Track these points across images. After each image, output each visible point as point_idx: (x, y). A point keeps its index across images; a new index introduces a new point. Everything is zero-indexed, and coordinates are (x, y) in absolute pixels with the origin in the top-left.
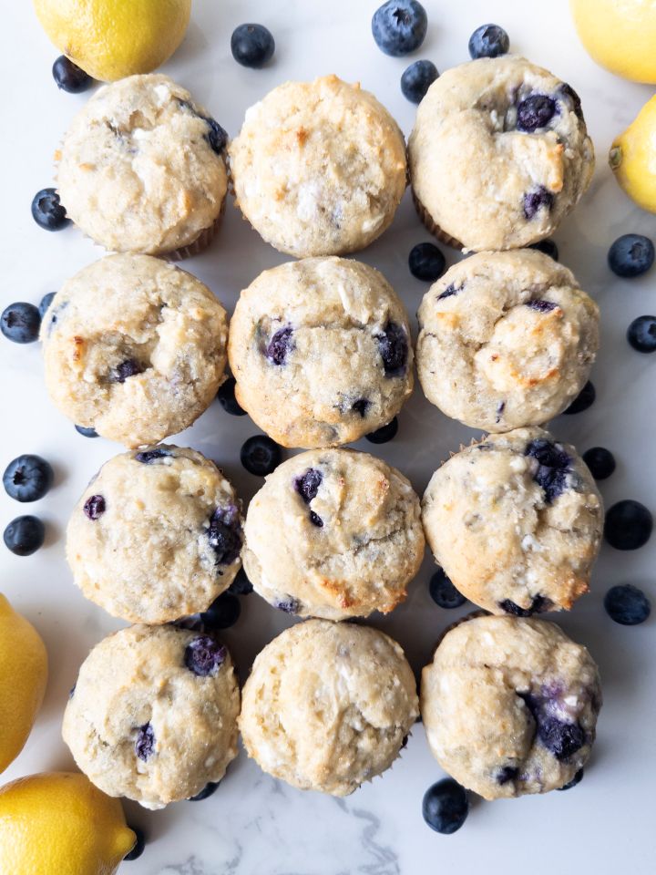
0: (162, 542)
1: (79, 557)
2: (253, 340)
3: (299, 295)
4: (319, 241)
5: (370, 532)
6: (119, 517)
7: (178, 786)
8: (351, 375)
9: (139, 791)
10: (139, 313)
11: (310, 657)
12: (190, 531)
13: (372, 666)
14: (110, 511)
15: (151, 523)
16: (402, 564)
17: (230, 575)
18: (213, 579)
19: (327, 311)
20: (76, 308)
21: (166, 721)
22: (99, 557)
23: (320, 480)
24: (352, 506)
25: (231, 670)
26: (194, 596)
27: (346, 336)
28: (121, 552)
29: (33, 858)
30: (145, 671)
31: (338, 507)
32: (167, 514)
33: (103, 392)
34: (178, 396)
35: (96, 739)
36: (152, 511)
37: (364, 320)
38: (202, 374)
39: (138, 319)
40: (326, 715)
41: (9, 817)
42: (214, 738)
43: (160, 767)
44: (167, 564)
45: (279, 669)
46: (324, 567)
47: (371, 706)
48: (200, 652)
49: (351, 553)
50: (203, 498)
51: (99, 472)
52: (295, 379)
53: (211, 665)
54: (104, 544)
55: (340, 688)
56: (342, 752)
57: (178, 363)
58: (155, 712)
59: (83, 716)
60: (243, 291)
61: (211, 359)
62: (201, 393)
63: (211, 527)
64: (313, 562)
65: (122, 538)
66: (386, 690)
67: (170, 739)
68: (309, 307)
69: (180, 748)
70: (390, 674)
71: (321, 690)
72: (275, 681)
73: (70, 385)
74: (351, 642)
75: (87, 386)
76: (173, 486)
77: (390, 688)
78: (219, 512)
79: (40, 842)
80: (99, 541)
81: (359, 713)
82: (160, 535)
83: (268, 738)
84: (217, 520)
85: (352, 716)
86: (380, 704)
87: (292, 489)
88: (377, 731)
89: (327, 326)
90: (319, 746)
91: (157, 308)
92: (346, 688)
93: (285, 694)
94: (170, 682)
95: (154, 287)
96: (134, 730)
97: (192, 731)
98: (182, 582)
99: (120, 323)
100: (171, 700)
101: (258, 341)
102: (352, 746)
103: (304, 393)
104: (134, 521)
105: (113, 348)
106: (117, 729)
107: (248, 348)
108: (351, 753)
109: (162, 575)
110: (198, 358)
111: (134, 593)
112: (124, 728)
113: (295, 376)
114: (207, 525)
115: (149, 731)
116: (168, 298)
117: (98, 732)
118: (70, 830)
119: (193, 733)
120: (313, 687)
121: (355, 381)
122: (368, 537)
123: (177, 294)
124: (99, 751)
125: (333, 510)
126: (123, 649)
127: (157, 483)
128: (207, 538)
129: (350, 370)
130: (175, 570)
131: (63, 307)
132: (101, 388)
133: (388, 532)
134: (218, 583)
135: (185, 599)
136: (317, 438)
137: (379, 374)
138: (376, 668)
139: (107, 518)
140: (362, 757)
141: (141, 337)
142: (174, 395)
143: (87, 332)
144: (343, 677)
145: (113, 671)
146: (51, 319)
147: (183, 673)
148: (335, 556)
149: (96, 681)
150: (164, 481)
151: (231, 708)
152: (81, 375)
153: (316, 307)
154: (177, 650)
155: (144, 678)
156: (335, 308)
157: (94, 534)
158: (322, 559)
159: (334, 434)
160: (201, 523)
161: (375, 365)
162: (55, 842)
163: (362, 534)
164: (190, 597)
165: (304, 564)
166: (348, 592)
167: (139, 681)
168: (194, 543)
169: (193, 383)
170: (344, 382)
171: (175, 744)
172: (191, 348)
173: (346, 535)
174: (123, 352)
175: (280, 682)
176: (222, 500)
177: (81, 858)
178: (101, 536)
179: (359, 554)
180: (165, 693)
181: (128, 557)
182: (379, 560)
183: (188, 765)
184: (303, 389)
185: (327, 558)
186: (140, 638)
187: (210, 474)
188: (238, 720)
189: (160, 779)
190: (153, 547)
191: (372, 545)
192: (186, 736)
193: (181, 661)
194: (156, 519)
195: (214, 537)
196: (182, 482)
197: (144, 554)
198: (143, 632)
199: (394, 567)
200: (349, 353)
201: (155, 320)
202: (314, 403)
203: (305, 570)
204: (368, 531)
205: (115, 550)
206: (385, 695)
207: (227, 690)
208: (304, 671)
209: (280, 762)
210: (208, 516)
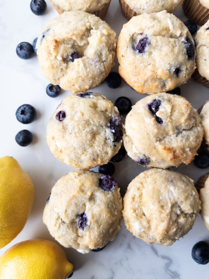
0: (91, 131)
1: (53, 138)
2: (130, 43)
3: (151, 23)
4: (156, 5)
5: (184, 126)
6: (72, 119)
7: (98, 241)
8: (175, 56)
9: (79, 244)
10: (81, 30)
11: (155, 182)
12: (102, 127)
13: (183, 186)
14: (68, 117)
15: (86, 122)
16: (197, 141)
17: (118, 147)
18: (112, 148)
19: (163, 30)
20: (54, 30)
21: (92, 211)
22: (63, 137)
23: (160, 104)
24: (176, 114)
25: (119, 189)
26: (103, 155)
27: (172, 40)
28: (73, 134)
29: (31, 275)
30: (83, 188)
31: (170, 114)
32: (93, 118)
33: (65, 65)
34: (97, 67)
35: (60, 220)
36: (87, 117)
37: (178, 34)
38: (107, 59)
39: (81, 33)
40: (165, 207)
41: (19, 257)
42: (113, 219)
43: (90, 232)
44: (93, 140)
45: (141, 188)
46: (163, 141)
47: (184, 203)
48: (106, 180)
49: (175, 135)
50: (107, 113)
51: (61, 103)
52: (150, 58)
53: (111, 186)
54: (65, 131)
55: (170, 196)
56: (173, 224)
57: (97, 52)
58: (87, 207)
59: (53, 210)
60: (124, 25)
61: (111, 52)
62: (106, 67)
63: (111, 125)
64: (158, 139)
65: (74, 128)
66: (190, 196)
67: (95, 219)
68: (155, 27)
69: (99, 223)
70: (191, 190)
71: (162, 196)
72: (140, 193)
73: (51, 61)
74: (173, 176)
75: (58, 62)
76: (95, 106)
77: (192, 195)
78: (113, 120)
79: (33, 268)
80: (63, 130)
81: (179, 207)
82: (90, 127)
83: (138, 219)
84: (113, 123)
85: (176, 208)
86: (188, 202)
87: (147, 108)
88: (186, 214)
89: (164, 36)
90: (162, 221)
91: (88, 30)
92: (173, 196)
93: (146, 198)
94: (94, 193)
95: (88, 21)
96: (77, 216)
97: (104, 215)
98: (99, 149)
99: (73, 34)
100: (94, 201)
101: (132, 44)
102: (176, 221)
103: (153, 65)
104: (79, 121)
105: (70, 46)
106: (70, 216)
107: (127, 47)
108: (176, 224)
109: (91, 145)
110: (106, 50)
111: (78, 153)
112: (73, 215)
113: (149, 57)
114: (109, 125)
115: (84, 216)
116: (93, 26)
117: (61, 217)
118: (47, 263)
119: (105, 216)
120: (158, 195)
121: (176, 59)
122: (182, 128)
123: (97, 24)
124: (61, 226)
125: (168, 115)
126: (72, 179)
127: (89, 105)
128: (110, 130)
129: (174, 54)
130: (96, 143)
131: (48, 31)
132: (64, 63)
133: (191, 126)
134: (114, 150)
135: (100, 156)
136: (157, 87)
137: (185, 57)
138: (185, 187)
139: (66, 120)
140: (180, 226)
141: (81, 42)
142: (96, 66)
143: (59, 38)
144: (171, 191)
145: (68, 189)
146: (42, 36)
147: (99, 190)
148: (167, 137)
149: (60, 194)
150: (92, 104)
151: (120, 206)
152: (56, 57)
153: (159, 27)
154: (96, 180)
155: (83, 191)
156: (166, 29)
157: (61, 127)
158: (162, 138)
159: (164, 85)
160: (107, 124)
161: (184, 53)
162: (40, 268)
163: (180, 126)
164: (102, 156)
165: (154, 139)
166: (174, 152)
167: (80, 192)
168: (104, 132)
169: (103, 62)
170: (172, 59)
171: (97, 222)
172: (103, 46)
173: (173, 127)
174: (74, 48)
175: (142, 194)
176: (115, 115)
177: (52, 275)
178: (64, 128)
179: (179, 136)
180: (92, 198)
181: (77, 137)
182: (188, 139)
183: (102, 231)
184: (152, 63)
185: (164, 138)
186: (79, 175)
187: (110, 103)
188: (123, 212)
189: (90, 237)
190: (87, 132)
191: (184, 132)
192: (102, 218)
193: (98, 185)
194: (88, 121)
195: (113, 129)
196: (98, 105)
197: (84, 135)
198: (80, 172)
199: (193, 142)
200: (174, 47)
201: (87, 35)
202: (157, 69)
203: (155, 143)
204: (183, 125)
205: (70, 134)
206: (190, 198)
207: (118, 198)
208: (154, 188)
209: (143, 230)
210: (109, 121)
